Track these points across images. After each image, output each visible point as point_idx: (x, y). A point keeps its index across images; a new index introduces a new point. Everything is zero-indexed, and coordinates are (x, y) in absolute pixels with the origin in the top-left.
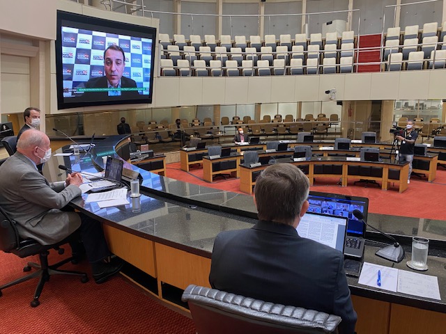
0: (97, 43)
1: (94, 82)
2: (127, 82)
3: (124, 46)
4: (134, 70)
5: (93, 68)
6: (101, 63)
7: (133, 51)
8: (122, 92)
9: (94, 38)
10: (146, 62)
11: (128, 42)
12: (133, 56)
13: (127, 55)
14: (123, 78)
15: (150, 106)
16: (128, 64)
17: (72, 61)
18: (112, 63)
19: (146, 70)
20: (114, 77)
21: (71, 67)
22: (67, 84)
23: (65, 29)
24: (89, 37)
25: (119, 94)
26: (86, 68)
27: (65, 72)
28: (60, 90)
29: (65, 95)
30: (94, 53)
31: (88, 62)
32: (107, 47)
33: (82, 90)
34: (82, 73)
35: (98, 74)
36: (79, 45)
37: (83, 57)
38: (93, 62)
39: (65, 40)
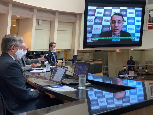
0: (106, 13)
1: (103, 34)
2: (124, 33)
3: (123, 13)
4: (129, 26)
5: (104, 26)
6: (109, 23)
7: (129, 15)
8: (121, 39)
9: (105, 11)
10: (138, 21)
11: (126, 11)
12: (129, 18)
13: (125, 18)
14: (122, 32)
15: (140, 48)
16: (125, 23)
17: (92, 23)
18: (115, 22)
19: (137, 26)
20: (117, 30)
21: (91, 26)
22: (89, 35)
23: (89, 8)
24: (102, 10)
25: (119, 40)
26: (100, 26)
27: (88, 29)
28: (85, 38)
29: (88, 41)
30: (105, 18)
31: (101, 23)
32: (112, 15)
33: (97, 39)
34: (97, 29)
35: (106, 29)
36: (96, 15)
37: (98, 21)
38: (104, 23)
39: (89, 13)
